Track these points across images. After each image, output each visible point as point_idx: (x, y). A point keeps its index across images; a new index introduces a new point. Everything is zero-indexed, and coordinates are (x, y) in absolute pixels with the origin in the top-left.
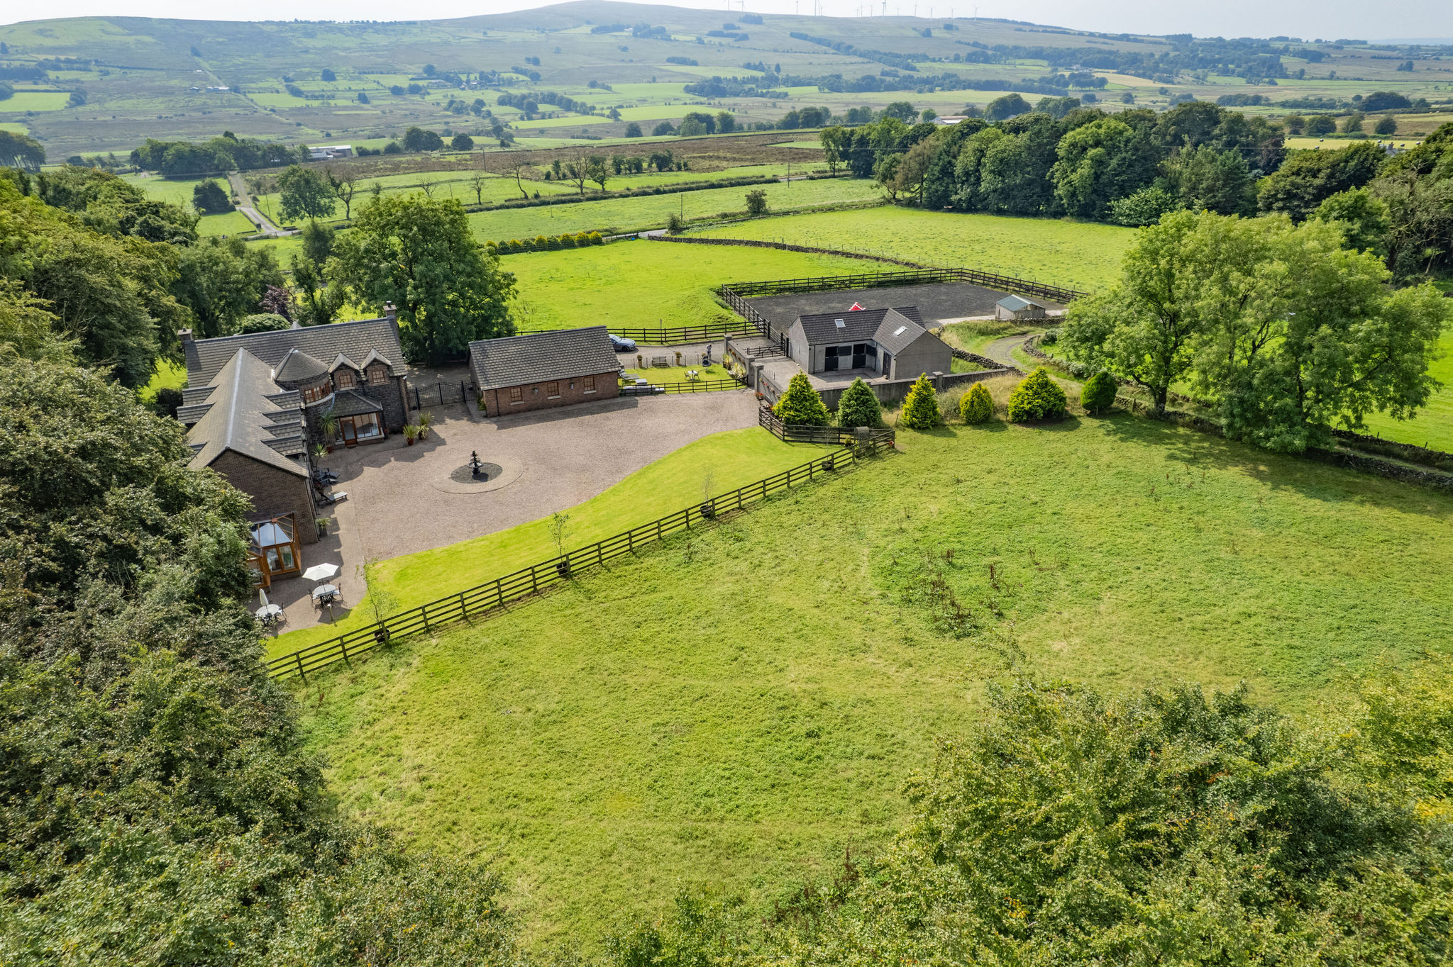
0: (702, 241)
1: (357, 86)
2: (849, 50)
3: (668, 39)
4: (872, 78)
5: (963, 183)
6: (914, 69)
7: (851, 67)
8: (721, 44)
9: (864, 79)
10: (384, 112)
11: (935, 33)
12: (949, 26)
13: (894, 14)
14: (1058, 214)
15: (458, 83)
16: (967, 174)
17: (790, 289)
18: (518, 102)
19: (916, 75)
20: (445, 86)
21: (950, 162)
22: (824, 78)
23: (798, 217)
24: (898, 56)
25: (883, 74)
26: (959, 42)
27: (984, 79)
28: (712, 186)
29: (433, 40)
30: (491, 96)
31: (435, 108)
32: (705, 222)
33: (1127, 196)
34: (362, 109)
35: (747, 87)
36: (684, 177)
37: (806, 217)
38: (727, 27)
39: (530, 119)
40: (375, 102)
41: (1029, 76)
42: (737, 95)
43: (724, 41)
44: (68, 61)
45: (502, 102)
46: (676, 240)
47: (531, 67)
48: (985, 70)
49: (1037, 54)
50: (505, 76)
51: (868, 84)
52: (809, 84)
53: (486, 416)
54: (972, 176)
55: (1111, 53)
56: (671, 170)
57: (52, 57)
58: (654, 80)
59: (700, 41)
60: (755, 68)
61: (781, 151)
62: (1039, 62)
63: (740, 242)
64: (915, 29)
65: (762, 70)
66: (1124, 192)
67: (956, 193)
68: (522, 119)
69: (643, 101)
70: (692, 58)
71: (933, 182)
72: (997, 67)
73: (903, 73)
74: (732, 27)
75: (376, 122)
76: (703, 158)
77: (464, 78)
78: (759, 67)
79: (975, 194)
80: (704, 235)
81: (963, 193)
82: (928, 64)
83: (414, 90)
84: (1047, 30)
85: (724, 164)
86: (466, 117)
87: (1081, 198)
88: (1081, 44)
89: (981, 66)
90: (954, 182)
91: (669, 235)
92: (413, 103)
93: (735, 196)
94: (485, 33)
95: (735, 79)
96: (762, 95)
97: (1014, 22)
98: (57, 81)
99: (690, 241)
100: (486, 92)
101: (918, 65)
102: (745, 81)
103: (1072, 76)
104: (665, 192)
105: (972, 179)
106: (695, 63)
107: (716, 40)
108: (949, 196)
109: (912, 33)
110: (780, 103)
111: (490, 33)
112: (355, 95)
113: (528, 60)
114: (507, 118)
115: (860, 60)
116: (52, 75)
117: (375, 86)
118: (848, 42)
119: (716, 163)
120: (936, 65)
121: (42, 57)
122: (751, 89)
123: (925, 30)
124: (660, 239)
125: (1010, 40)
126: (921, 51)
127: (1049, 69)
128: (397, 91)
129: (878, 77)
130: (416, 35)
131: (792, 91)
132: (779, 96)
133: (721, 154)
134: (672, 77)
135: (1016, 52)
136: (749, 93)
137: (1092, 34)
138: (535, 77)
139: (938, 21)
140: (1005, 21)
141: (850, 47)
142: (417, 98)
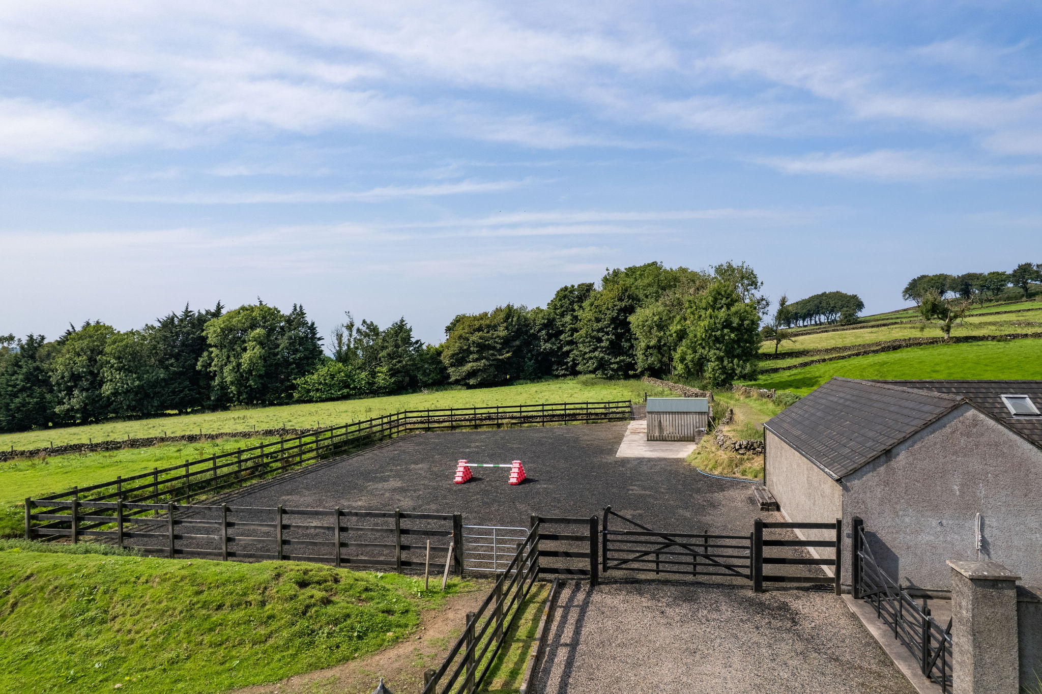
5: (69, 389)
14: (222, 405)
16: (75, 377)
21: (37, 368)
33: (309, 373)
54: (86, 379)
66: (305, 368)
79: (93, 400)
81: (75, 401)
90: (52, 391)
105: (85, 383)
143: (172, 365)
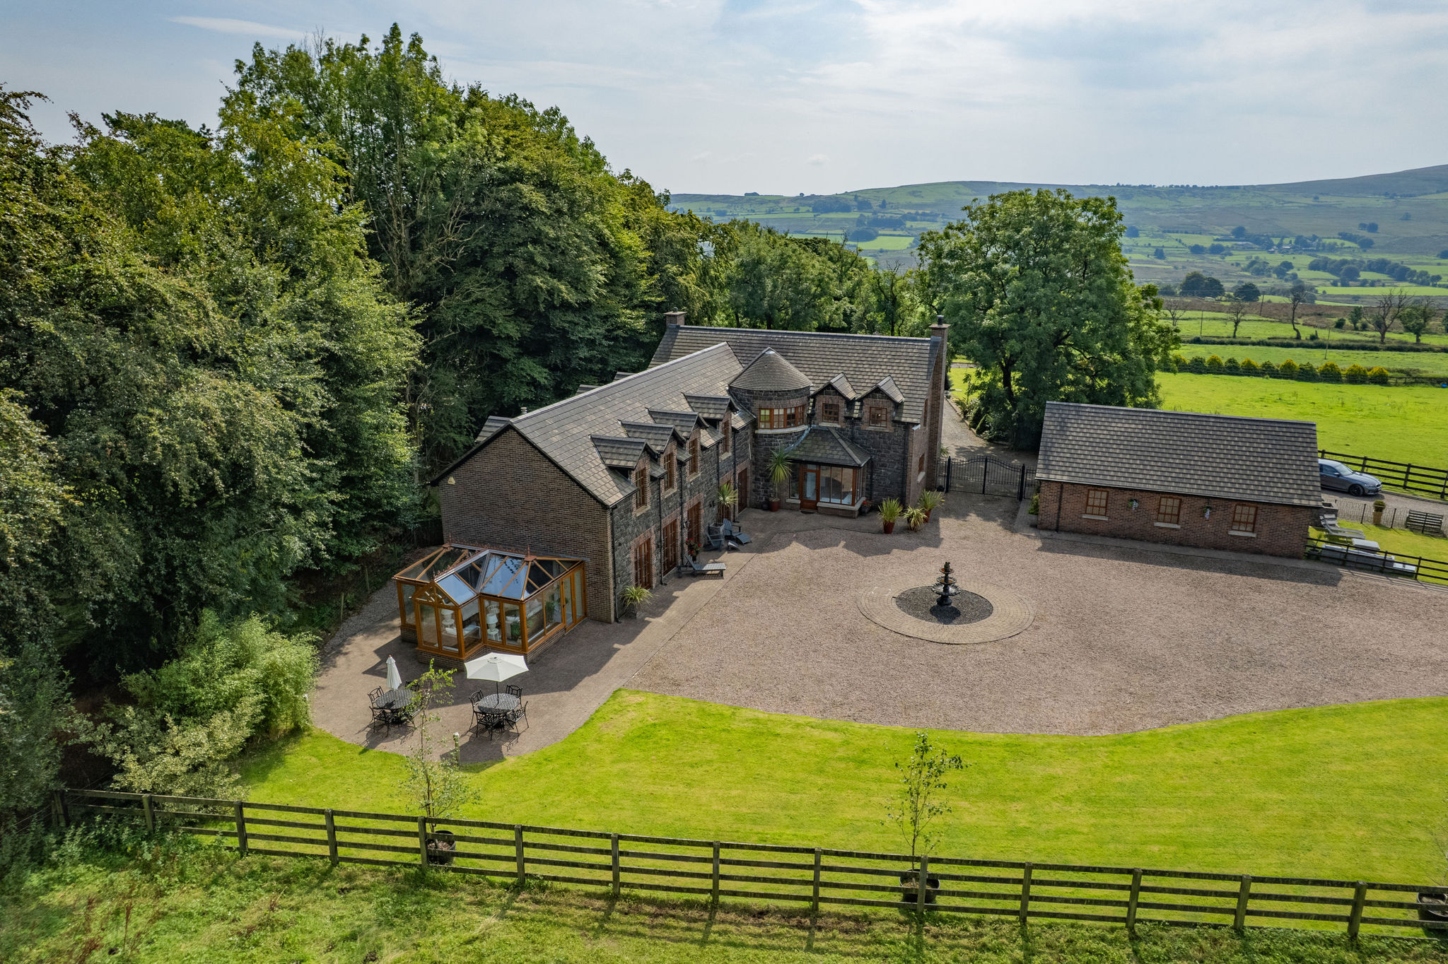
1: (1156, 243)
10: (1176, 268)
15: (1268, 247)
18: (1335, 268)
20: (1251, 249)
29: (1252, 204)
30: (1302, 261)
31: (1234, 268)
34: (1156, 263)
39: (1344, 285)
40: (1170, 259)
44: (924, 214)
45: (1313, 267)
47: (1365, 234)
50: (1328, 241)
53: (1034, 526)
57: (913, 211)
68: (1335, 284)
75: (1166, 275)
77: (1276, 241)
83: (1216, 250)
86: (1265, 279)
92: (1211, 262)
94: (1316, 198)
98: (911, 229)
100: (1297, 256)
111: (1322, 199)
112: (1152, 251)
113: (1363, 226)
114: (1315, 283)
116: (908, 224)
117: (1177, 244)
121: (906, 211)
128: (1197, 250)
130: (1234, 199)
138: (1366, 245)
142: (1217, 258)
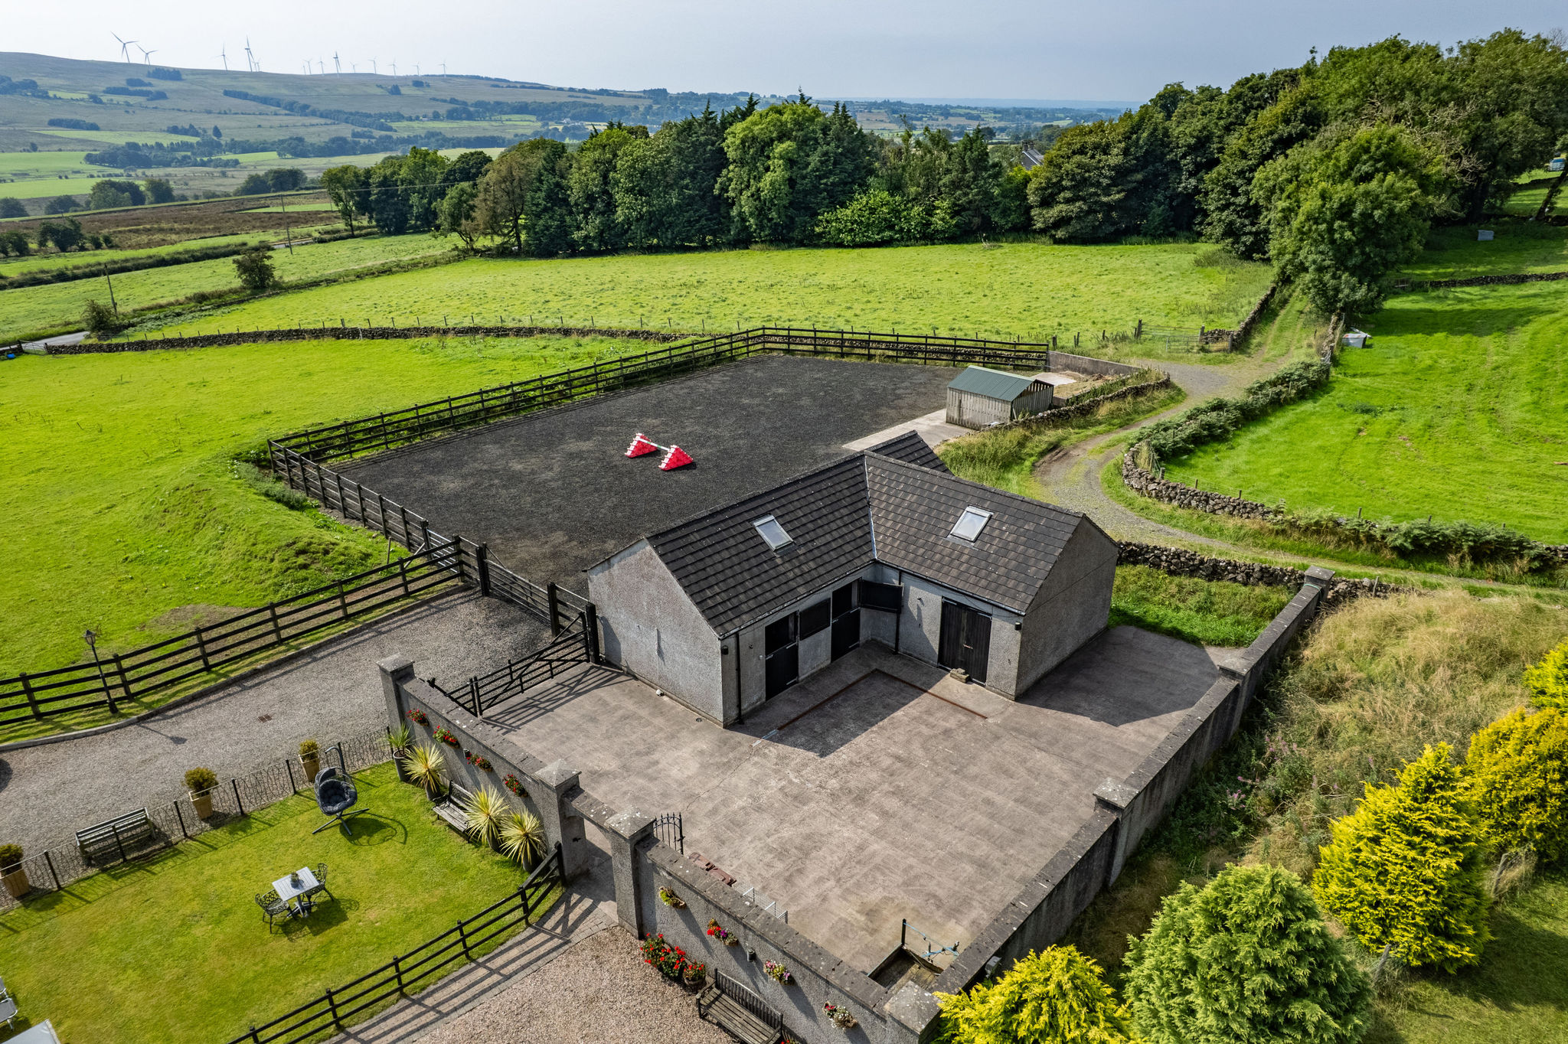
0: (170, 344)
2: (304, 110)
3: (44, 96)
4: (344, 140)
5: (586, 212)
6: (390, 129)
7: (312, 129)
8: (128, 104)
9: (333, 141)
11: (404, 90)
12: (418, 83)
13: (350, 71)
14: (743, 242)
16: (590, 198)
17: (442, 423)
19: (395, 136)
21: (557, 185)
22: (282, 142)
23: (336, 288)
24: (369, 116)
25: (355, 135)
26: (434, 99)
27: (474, 135)
28: (162, 263)
32: (164, 312)
33: (843, 205)
35: (180, 155)
36: (106, 256)
37: (349, 286)
38: (131, 82)
41: (520, 131)
42: (168, 165)
43: (132, 100)
46: (111, 349)
48: (471, 127)
49: (522, 109)
51: (338, 147)
52: (264, 150)
54: (600, 200)
55: (595, 105)
56: (82, 249)
58: (34, 148)
59: (95, 99)
60: (185, 132)
61: (258, 217)
62: (527, 117)
63: (256, 337)
64: (380, 86)
65: (196, 134)
66: (838, 198)
67: (579, 228)
69: (23, 175)
70: (90, 120)
71: (538, 216)
72: (484, 124)
73: (377, 133)
74: (141, 83)
76: (137, 231)
78: (191, 131)
79: (608, 227)
80: (171, 332)
81: (591, 226)
82: (405, 123)
84: (524, 86)
85: (174, 237)
87: (774, 214)
88: (563, 98)
89: (466, 123)
90: (571, 213)
91: (93, 341)
93: (209, 272)
95: (159, 146)
96: (203, 164)
97: (487, 79)
99: (142, 346)
101: (394, 125)
102: (174, 148)
103: (566, 129)
104: (75, 277)
105: (600, 205)
106: (94, 127)
107: (116, 98)
108: (567, 234)
109: (379, 91)
110: (230, 171)
115: (322, 121)
118: (302, 102)
119: (158, 237)
120: (415, 124)
122: (185, 157)
123: (394, 87)
124: (75, 350)
125: (491, 97)
126: (393, 110)
127: (539, 124)
129: (350, 138)
131: (243, 158)
132: (227, 164)
133: (164, 225)
134: (62, 145)
135: (500, 108)
136: (183, 162)
137: (571, 90)
139: (406, 78)
140: (478, 78)
141: (306, 107)
143: (687, 187)
